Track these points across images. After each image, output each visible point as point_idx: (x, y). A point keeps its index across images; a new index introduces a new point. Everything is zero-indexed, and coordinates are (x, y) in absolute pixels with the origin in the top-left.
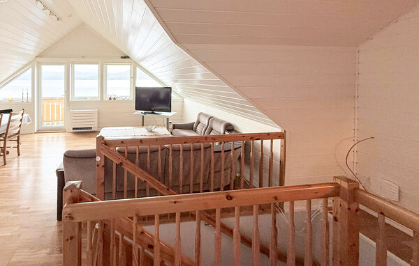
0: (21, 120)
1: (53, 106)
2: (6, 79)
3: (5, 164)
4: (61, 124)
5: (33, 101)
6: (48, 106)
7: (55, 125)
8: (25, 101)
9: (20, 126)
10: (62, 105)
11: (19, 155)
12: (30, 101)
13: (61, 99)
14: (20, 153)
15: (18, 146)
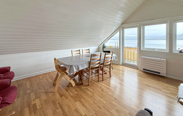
0: (111, 58)
1: (131, 52)
2: (109, 37)
3: (103, 80)
4: (135, 64)
5: (120, 48)
6: (128, 52)
7: (132, 63)
8: (116, 48)
9: (111, 61)
10: (136, 52)
11: (110, 77)
12: (118, 48)
13: (135, 48)
14: (111, 76)
15: (110, 71)
